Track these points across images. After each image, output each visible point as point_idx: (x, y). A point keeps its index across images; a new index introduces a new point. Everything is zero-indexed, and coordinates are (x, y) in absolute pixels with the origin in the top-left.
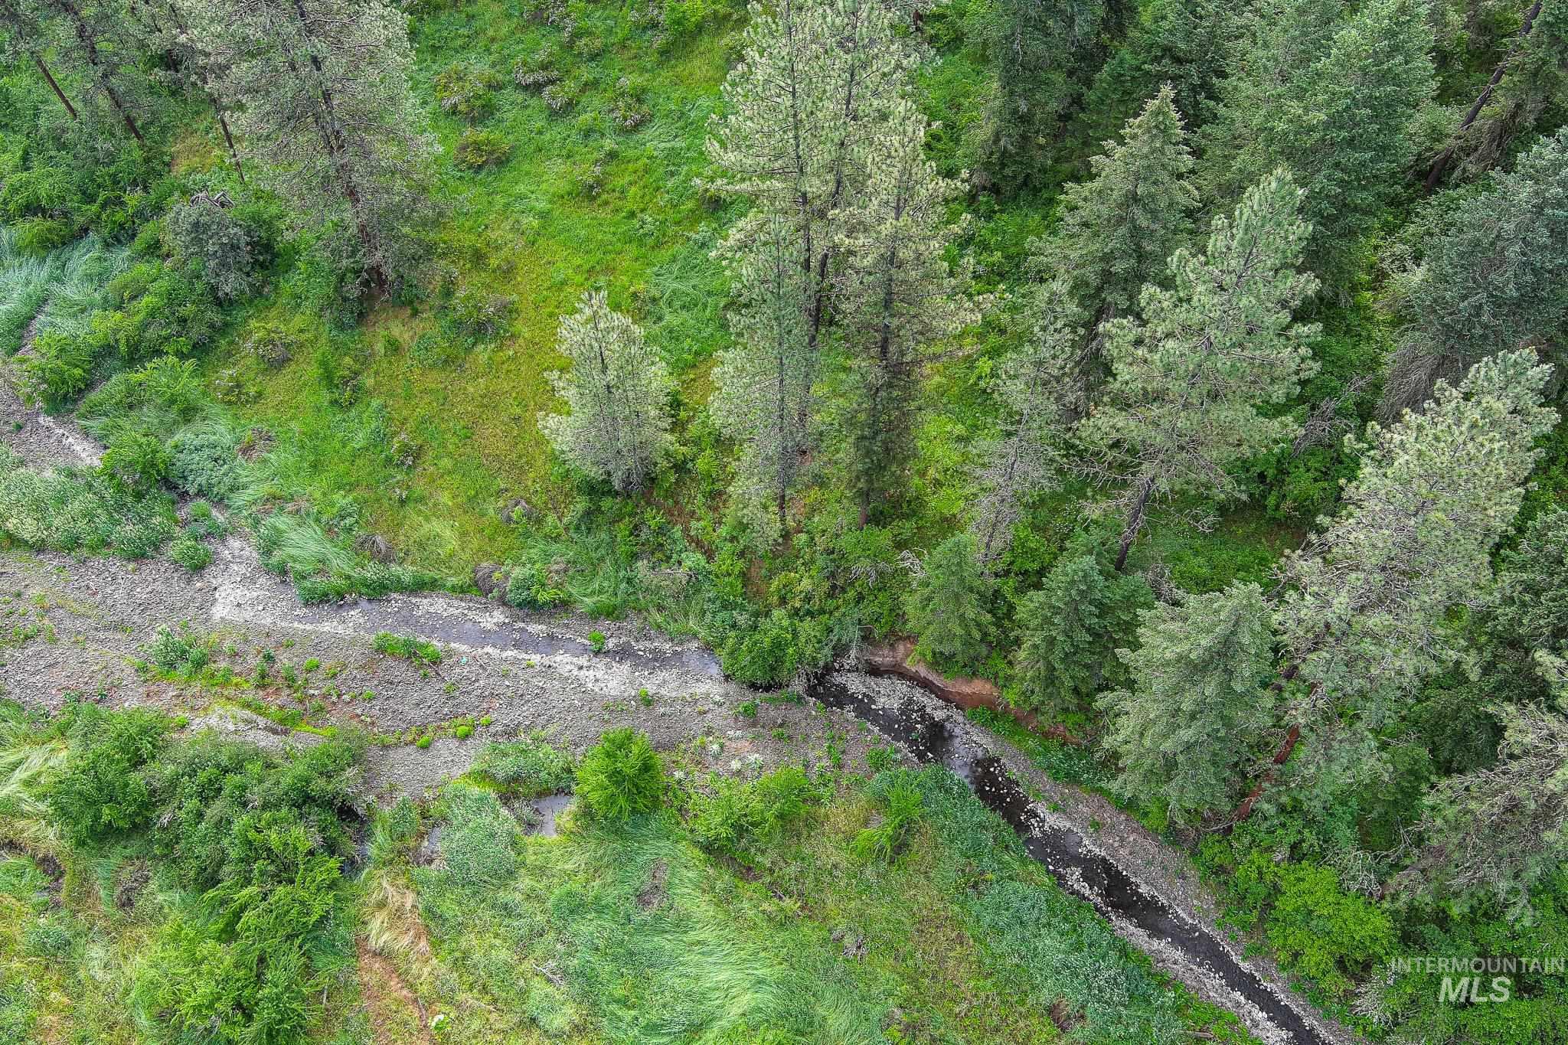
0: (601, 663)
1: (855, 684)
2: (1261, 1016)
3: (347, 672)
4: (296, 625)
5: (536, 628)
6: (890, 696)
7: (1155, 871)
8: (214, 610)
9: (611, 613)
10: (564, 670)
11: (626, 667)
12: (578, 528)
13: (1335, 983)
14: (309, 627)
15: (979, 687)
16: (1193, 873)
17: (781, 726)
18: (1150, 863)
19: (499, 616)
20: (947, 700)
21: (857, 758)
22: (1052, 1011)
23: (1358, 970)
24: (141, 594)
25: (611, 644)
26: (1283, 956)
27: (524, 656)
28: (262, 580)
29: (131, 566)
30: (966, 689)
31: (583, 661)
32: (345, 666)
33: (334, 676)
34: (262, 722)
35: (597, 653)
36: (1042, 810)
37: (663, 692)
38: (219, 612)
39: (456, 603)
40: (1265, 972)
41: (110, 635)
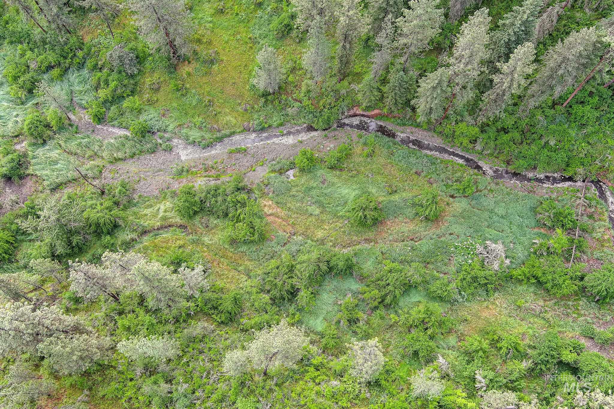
0: (285, 137)
1: (347, 121)
2: (457, 159)
3: (225, 161)
4: (205, 154)
5: (265, 135)
6: (356, 121)
7: (428, 138)
8: (182, 158)
9: (281, 125)
10: (277, 142)
11: (292, 136)
12: (264, 107)
13: (471, 146)
14: (209, 154)
15: (376, 111)
16: (435, 136)
17: (335, 136)
18: (426, 137)
19: (254, 135)
20: (369, 117)
21: (355, 138)
22: (416, 173)
23: (474, 142)
24: (160, 161)
25: (285, 132)
26: (459, 145)
27: (265, 142)
28: (189, 147)
29: (153, 155)
30: (373, 113)
31: (280, 138)
32: (224, 159)
33: (223, 163)
34: (211, 179)
35: (282, 136)
36: (399, 134)
37: (303, 139)
38: (183, 158)
39: (242, 135)
40: (456, 150)
41: (158, 173)
